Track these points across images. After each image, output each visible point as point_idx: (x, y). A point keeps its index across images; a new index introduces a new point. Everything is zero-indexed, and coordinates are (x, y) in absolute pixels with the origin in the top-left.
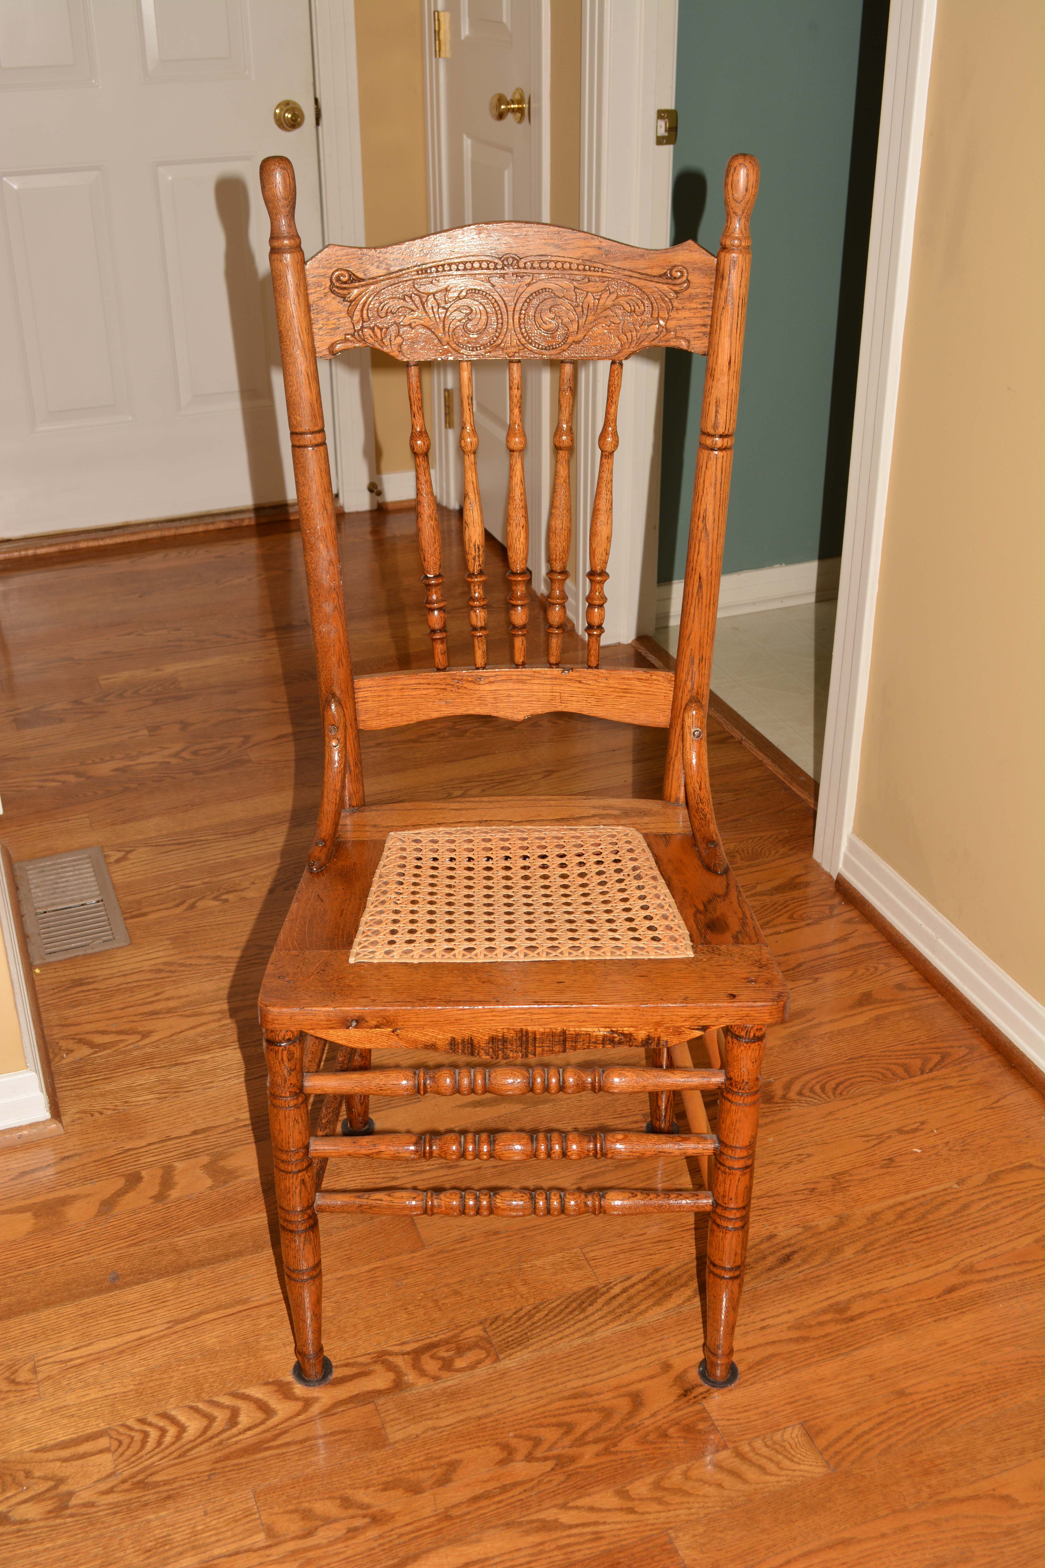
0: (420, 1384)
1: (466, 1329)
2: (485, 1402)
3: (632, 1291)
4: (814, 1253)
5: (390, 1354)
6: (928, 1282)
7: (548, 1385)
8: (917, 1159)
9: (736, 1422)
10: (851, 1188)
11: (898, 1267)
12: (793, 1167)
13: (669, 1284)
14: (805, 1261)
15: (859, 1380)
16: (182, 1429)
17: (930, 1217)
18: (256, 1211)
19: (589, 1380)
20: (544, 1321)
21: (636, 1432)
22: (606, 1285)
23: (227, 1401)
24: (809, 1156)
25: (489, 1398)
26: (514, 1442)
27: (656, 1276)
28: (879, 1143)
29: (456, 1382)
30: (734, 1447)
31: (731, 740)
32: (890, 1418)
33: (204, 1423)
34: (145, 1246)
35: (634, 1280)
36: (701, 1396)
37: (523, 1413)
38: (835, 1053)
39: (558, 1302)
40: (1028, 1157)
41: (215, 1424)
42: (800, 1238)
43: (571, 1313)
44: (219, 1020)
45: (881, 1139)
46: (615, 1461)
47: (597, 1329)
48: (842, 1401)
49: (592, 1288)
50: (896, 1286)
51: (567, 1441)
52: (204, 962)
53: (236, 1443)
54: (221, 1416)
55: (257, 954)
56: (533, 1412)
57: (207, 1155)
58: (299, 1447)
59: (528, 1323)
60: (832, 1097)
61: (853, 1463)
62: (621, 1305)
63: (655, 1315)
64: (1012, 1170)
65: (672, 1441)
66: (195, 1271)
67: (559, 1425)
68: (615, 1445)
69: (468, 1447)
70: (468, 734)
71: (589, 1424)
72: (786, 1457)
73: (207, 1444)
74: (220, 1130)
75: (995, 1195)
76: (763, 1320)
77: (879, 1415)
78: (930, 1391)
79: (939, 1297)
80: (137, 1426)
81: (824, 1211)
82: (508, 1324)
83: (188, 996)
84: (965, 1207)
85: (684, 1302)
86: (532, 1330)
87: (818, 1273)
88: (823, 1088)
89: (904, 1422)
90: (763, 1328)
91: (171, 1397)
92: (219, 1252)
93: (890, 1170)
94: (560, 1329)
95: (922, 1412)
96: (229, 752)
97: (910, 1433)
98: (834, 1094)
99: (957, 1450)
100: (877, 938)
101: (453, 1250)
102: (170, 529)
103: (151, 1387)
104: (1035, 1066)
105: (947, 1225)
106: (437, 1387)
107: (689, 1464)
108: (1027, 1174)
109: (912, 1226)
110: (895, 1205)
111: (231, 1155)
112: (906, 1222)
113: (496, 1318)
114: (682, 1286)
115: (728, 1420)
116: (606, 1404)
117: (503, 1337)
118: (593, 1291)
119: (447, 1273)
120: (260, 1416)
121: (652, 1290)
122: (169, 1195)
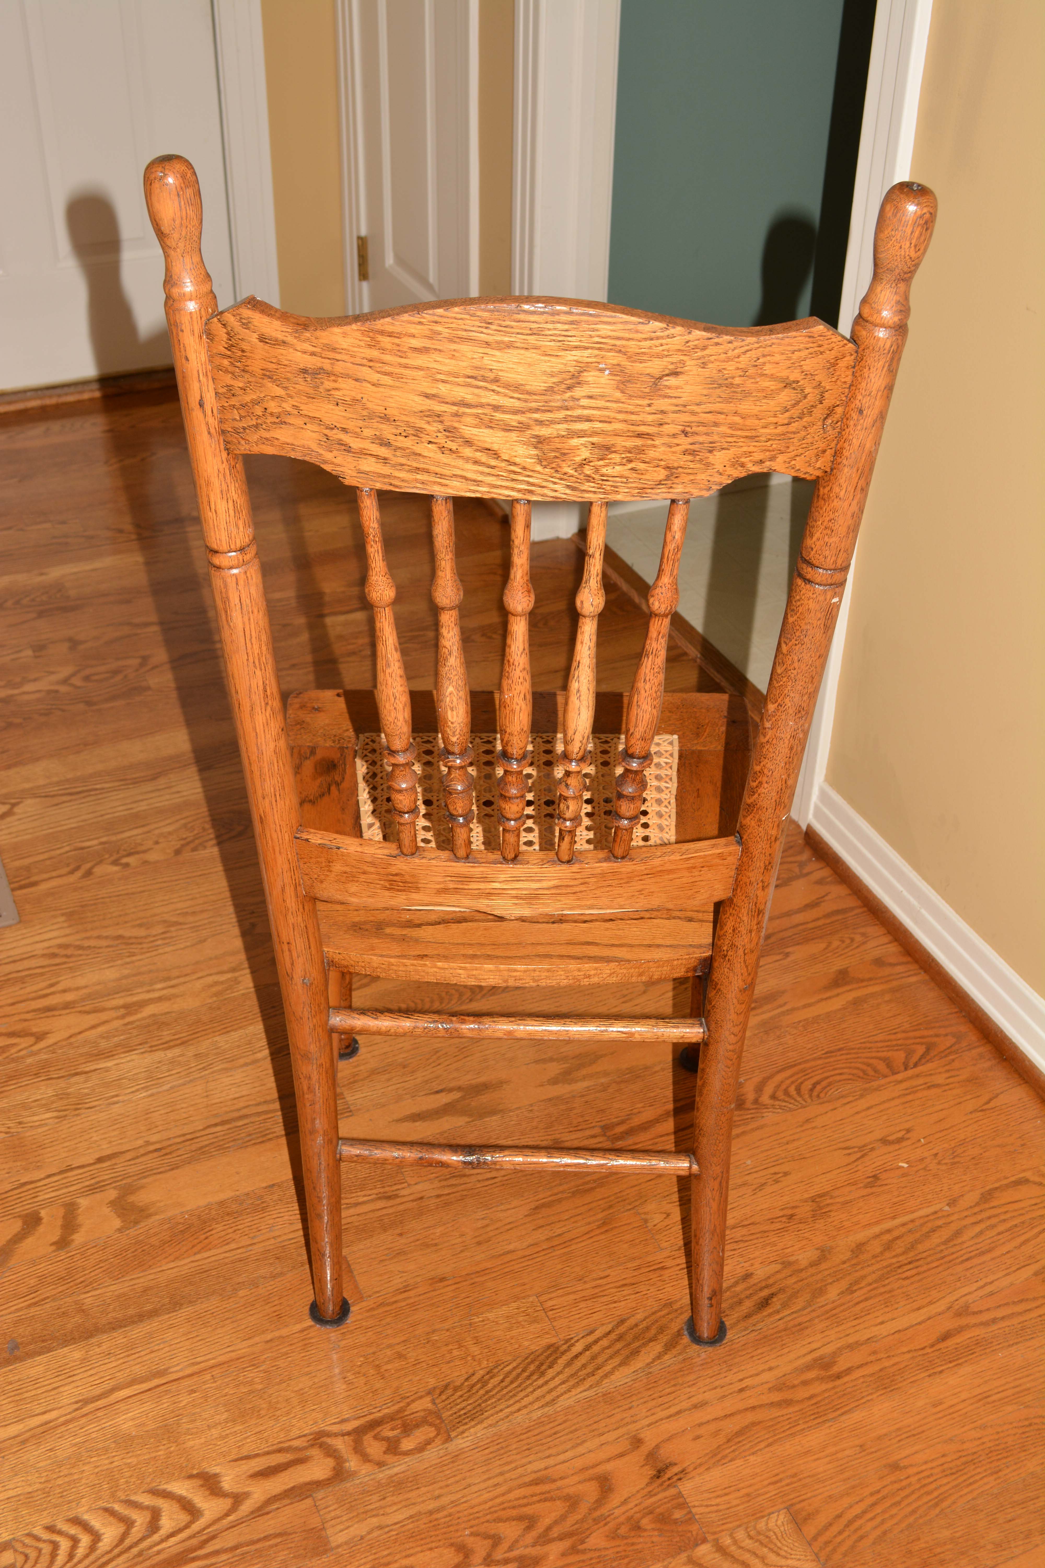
0: (363, 1472)
1: (413, 1401)
2: (437, 1493)
3: (596, 1348)
4: (795, 1295)
5: (329, 1435)
6: (921, 1327)
7: (506, 1468)
8: (904, 1175)
9: (715, 1508)
10: (832, 1214)
11: (887, 1310)
12: (768, 1189)
13: (636, 1338)
14: (785, 1305)
15: (847, 1453)
16: (96, 1537)
17: (920, 1247)
18: (172, 1258)
19: (551, 1461)
20: (498, 1389)
21: (606, 1524)
22: (567, 1341)
23: (146, 1500)
24: (786, 1174)
25: (441, 1488)
26: (470, 1541)
27: (622, 1329)
28: (862, 1156)
29: (403, 1468)
30: (714, 1540)
31: (685, 658)
32: (884, 1498)
33: (121, 1528)
34: (48, 1306)
35: (598, 1334)
36: (676, 1478)
37: (480, 1504)
38: (810, 1046)
39: (514, 1364)
40: (1024, 1171)
41: (134, 1530)
42: (779, 1276)
43: (528, 1377)
44: (123, 1017)
45: (864, 1151)
46: (583, 1561)
47: (558, 1397)
48: (831, 1478)
49: (552, 1345)
50: (885, 1334)
51: (530, 1538)
52: (104, 943)
53: (158, 1553)
54: (140, 1519)
55: (163, 933)
56: (490, 1504)
57: (115, 1188)
58: (230, 1555)
59: (482, 1392)
60: (809, 1100)
61: (845, 1555)
62: (584, 1366)
63: (622, 1377)
64: (1007, 1186)
65: (645, 1534)
66: (105, 1336)
67: (520, 1518)
68: (583, 1542)
69: (419, 1549)
71: (554, 1516)
72: (771, 1550)
73: (126, 1556)
74: (128, 1156)
75: (989, 1218)
76: (741, 1380)
77: (872, 1494)
78: (926, 1463)
79: (932, 1346)
80: (45, 1536)
81: (804, 1242)
82: (459, 1393)
83: (86, 987)
84: (958, 1233)
85: (654, 1360)
86: (486, 1401)
87: (800, 1320)
88: (798, 1090)
89: (899, 1503)
90: (741, 1390)
91: (82, 1497)
92: (131, 1311)
93: (874, 1189)
94: (517, 1398)
95: (919, 1489)
96: (126, 676)
97: (906, 1516)
98: (811, 1096)
99: (958, 1535)
100: (852, 902)
101: (396, 1302)
102: (50, 397)
103: (59, 1485)
104: (1029, 1061)
105: (939, 1256)
106: (382, 1475)
107: (665, 1563)
108: (1024, 1192)
109: (901, 1258)
110: (882, 1234)
111: (142, 1187)
112: (894, 1253)
113: (446, 1387)
114: (651, 1340)
115: (707, 1506)
116: (571, 1491)
117: (454, 1410)
118: (552, 1349)
119: (389, 1332)
120: (184, 1518)
121: (619, 1345)
122: (73, 1240)
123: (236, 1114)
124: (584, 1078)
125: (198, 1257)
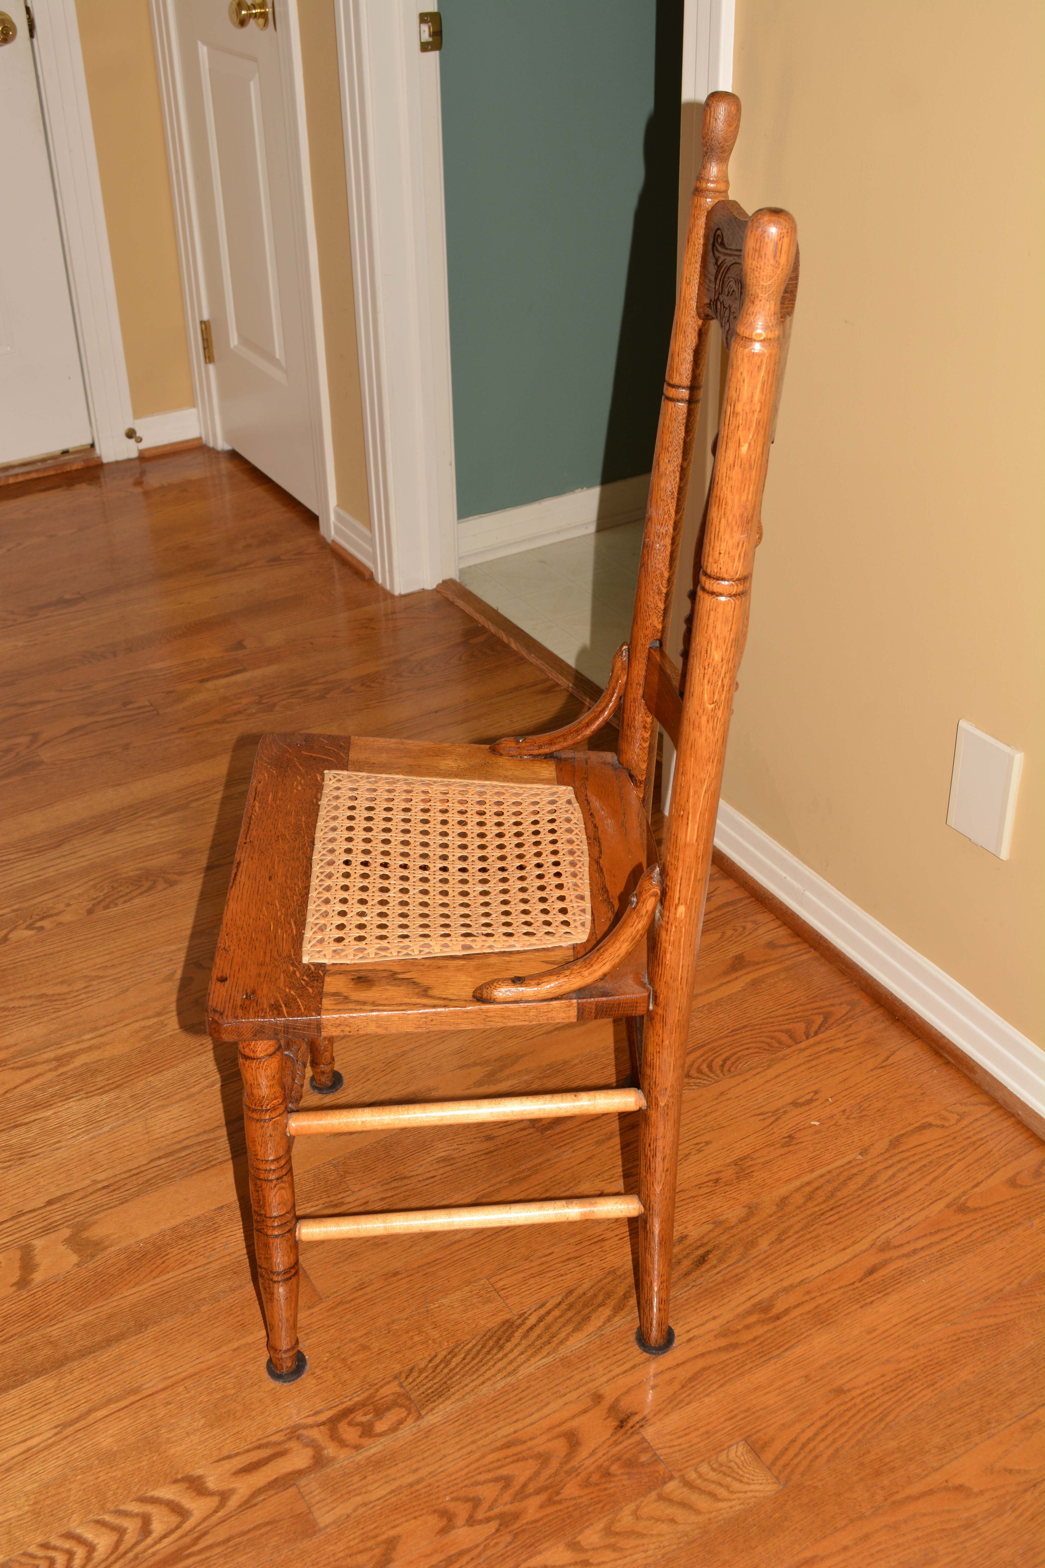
0: (342, 1456)
1: (381, 1387)
2: (414, 1467)
3: (549, 1319)
4: (729, 1250)
5: (305, 1427)
6: (848, 1265)
7: (478, 1436)
8: (817, 1132)
9: (678, 1448)
10: (755, 1174)
11: (815, 1253)
12: (693, 1158)
13: (586, 1305)
14: (721, 1260)
15: (795, 1383)
16: (91, 1548)
17: (839, 1195)
18: (132, 1284)
19: (519, 1425)
20: (461, 1366)
21: (577, 1475)
22: (520, 1316)
23: (135, 1507)
24: (707, 1143)
25: (418, 1461)
26: (451, 1506)
27: (571, 1299)
28: (776, 1120)
29: (379, 1448)
30: (680, 1476)
31: (557, 689)
32: (833, 1420)
33: (114, 1537)
34: (15, 1342)
35: (549, 1306)
36: (638, 1425)
37: (457, 1472)
38: (716, 1026)
39: (474, 1342)
40: (926, 1116)
41: (127, 1537)
42: (712, 1235)
43: (488, 1352)
44: (56, 1069)
45: (777, 1115)
46: (561, 1510)
47: (519, 1366)
48: (782, 1408)
49: (507, 1321)
50: (816, 1274)
51: (507, 1497)
52: (28, 1002)
53: (153, 1554)
54: (132, 1526)
55: (85, 988)
56: (467, 1470)
57: (68, 1227)
58: (224, 1548)
59: (446, 1371)
60: (721, 1075)
61: (803, 1474)
62: (540, 1336)
63: (576, 1342)
64: (913, 1131)
65: (615, 1479)
66: (76, 1363)
67: (496, 1480)
68: (558, 1493)
69: (404, 1519)
70: (277, 708)
71: (528, 1473)
72: (735, 1478)
73: (121, 1562)
74: (78, 1196)
75: (900, 1161)
76: (688, 1331)
77: (821, 1418)
78: (867, 1384)
79: (861, 1280)
80: (41, 1553)
81: (732, 1202)
82: (424, 1375)
83: (16, 1045)
84: (872, 1178)
85: (604, 1324)
86: (451, 1378)
87: (736, 1271)
88: (710, 1067)
89: (847, 1422)
90: (689, 1340)
91: (73, 1513)
92: (98, 1338)
93: (791, 1148)
94: (480, 1373)
95: (864, 1408)
96: (18, 754)
97: (855, 1433)
98: (722, 1071)
99: (904, 1444)
100: (739, 894)
101: (354, 1299)
103: (49, 1505)
104: (920, 1017)
105: (857, 1200)
106: (360, 1457)
107: (637, 1503)
108: (928, 1135)
109: (822, 1206)
110: (802, 1186)
111: (95, 1223)
112: (816, 1203)
113: (411, 1370)
114: (600, 1306)
115: (670, 1447)
116: (542, 1449)
117: (422, 1390)
118: (508, 1324)
119: (351, 1327)
120: (174, 1519)
121: (570, 1314)
122: (32, 1279)
123: (179, 1146)
124: (508, 1077)
125: (158, 1280)
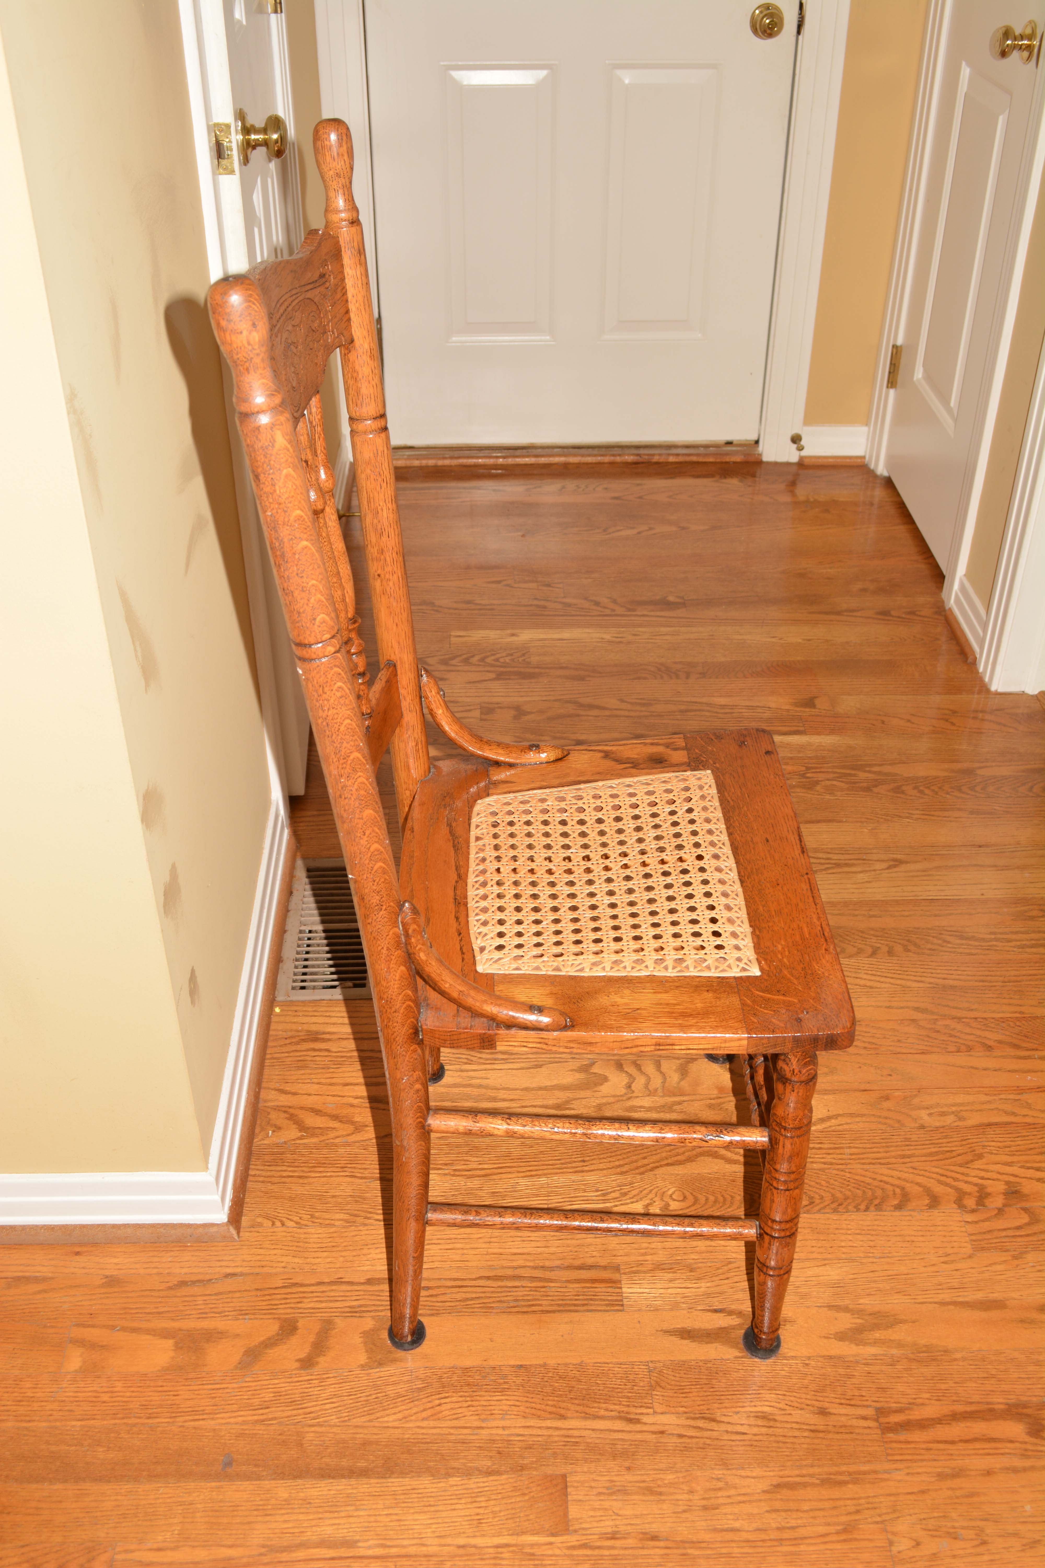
34: (272, 1428)
57: (373, 1317)
70: (818, 788)
92: (344, 1463)
101: (599, 1548)
122: (317, 1363)
123: (510, 1272)
124: (876, 1343)
125: (425, 1424)
